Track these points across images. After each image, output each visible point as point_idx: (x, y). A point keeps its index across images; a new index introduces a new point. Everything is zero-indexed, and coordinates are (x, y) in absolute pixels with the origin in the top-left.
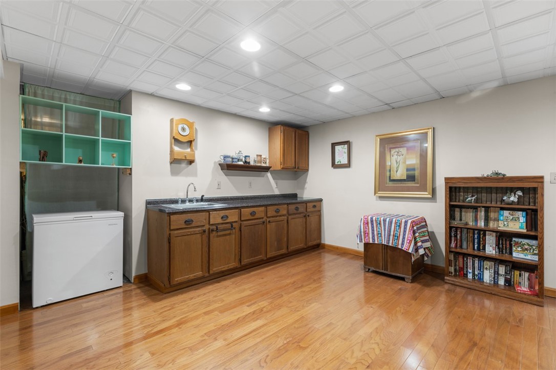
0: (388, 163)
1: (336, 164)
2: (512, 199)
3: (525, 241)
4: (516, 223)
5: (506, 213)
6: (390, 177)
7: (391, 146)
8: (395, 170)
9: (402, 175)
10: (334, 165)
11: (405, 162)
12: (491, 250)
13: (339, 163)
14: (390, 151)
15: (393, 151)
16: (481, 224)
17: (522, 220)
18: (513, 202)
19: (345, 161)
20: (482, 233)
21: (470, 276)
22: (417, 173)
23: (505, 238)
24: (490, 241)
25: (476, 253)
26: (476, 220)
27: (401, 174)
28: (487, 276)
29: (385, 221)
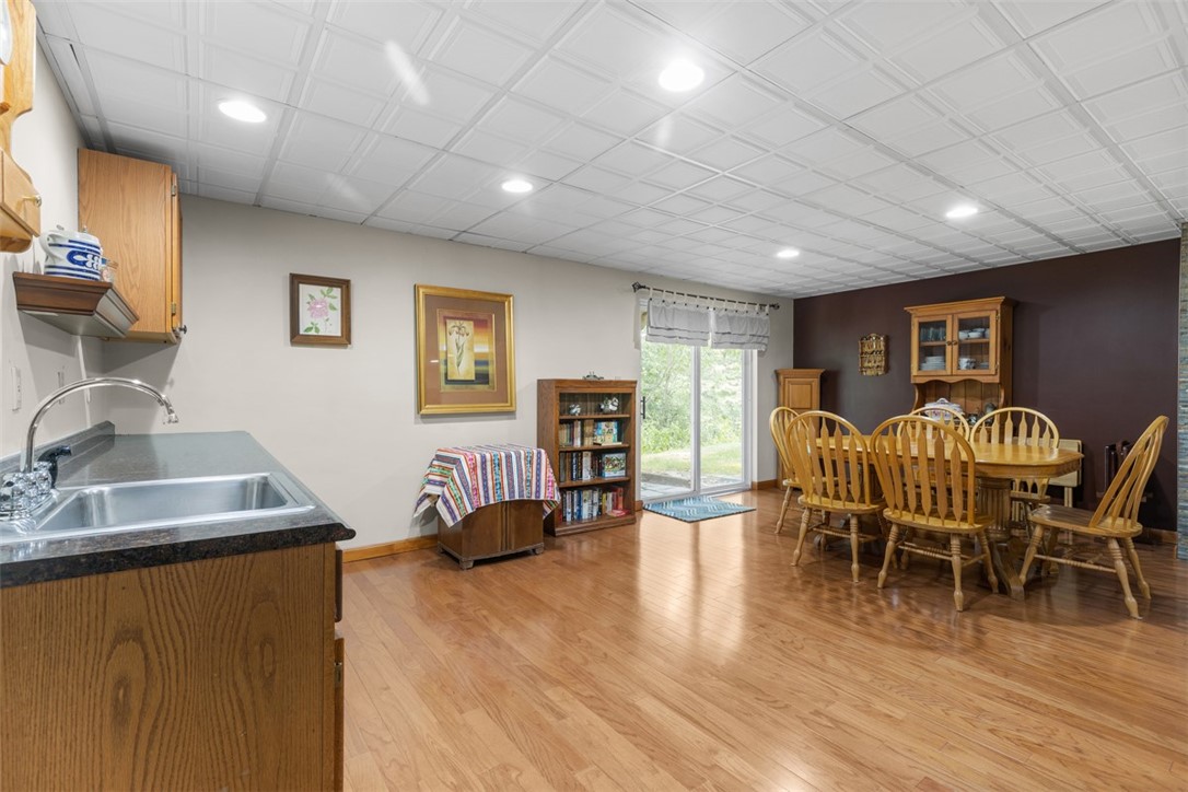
0: (442, 348)
1: (302, 332)
2: (611, 407)
3: (614, 456)
4: (607, 436)
5: (603, 425)
6: (446, 374)
7: (447, 313)
8: (456, 361)
9: (468, 372)
10: (296, 337)
11: (471, 348)
12: (587, 477)
13: (313, 333)
14: (445, 324)
15: (451, 324)
16: (577, 443)
17: (615, 431)
18: (611, 412)
19: (333, 328)
20: (580, 453)
21: (569, 518)
22: (492, 369)
23: (598, 453)
24: (587, 460)
25: (575, 483)
26: (572, 438)
27: (465, 369)
28: (586, 511)
29: (508, 457)
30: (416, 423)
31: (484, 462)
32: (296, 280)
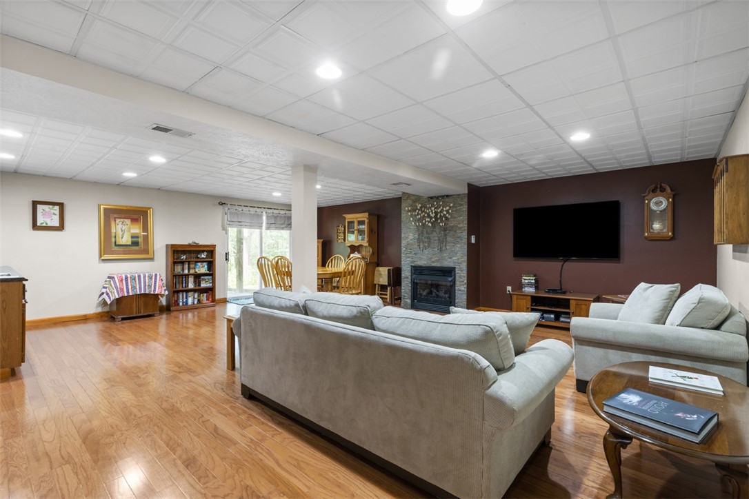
0: (113, 230)
1: (38, 224)
2: (203, 256)
3: (206, 277)
4: (202, 269)
5: (199, 264)
6: (115, 242)
7: (116, 216)
8: (121, 236)
9: (127, 241)
10: (35, 226)
11: (129, 231)
12: (191, 286)
13: (44, 225)
14: (115, 220)
15: (118, 221)
16: (186, 272)
17: (206, 267)
18: (203, 258)
19: (55, 222)
20: (187, 276)
21: (181, 304)
22: (140, 240)
23: (198, 277)
24: (191, 280)
25: (184, 289)
26: (183, 270)
27: (126, 240)
28: (190, 301)
29: (139, 276)
30: (99, 263)
31: (126, 278)
32: (35, 204)
